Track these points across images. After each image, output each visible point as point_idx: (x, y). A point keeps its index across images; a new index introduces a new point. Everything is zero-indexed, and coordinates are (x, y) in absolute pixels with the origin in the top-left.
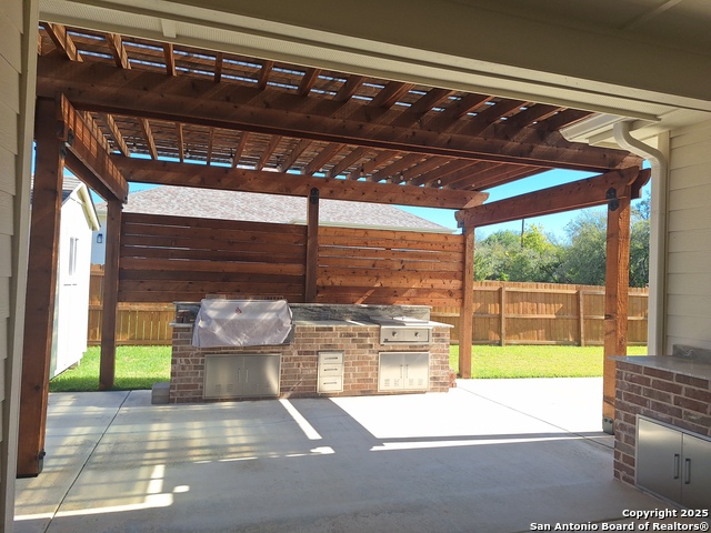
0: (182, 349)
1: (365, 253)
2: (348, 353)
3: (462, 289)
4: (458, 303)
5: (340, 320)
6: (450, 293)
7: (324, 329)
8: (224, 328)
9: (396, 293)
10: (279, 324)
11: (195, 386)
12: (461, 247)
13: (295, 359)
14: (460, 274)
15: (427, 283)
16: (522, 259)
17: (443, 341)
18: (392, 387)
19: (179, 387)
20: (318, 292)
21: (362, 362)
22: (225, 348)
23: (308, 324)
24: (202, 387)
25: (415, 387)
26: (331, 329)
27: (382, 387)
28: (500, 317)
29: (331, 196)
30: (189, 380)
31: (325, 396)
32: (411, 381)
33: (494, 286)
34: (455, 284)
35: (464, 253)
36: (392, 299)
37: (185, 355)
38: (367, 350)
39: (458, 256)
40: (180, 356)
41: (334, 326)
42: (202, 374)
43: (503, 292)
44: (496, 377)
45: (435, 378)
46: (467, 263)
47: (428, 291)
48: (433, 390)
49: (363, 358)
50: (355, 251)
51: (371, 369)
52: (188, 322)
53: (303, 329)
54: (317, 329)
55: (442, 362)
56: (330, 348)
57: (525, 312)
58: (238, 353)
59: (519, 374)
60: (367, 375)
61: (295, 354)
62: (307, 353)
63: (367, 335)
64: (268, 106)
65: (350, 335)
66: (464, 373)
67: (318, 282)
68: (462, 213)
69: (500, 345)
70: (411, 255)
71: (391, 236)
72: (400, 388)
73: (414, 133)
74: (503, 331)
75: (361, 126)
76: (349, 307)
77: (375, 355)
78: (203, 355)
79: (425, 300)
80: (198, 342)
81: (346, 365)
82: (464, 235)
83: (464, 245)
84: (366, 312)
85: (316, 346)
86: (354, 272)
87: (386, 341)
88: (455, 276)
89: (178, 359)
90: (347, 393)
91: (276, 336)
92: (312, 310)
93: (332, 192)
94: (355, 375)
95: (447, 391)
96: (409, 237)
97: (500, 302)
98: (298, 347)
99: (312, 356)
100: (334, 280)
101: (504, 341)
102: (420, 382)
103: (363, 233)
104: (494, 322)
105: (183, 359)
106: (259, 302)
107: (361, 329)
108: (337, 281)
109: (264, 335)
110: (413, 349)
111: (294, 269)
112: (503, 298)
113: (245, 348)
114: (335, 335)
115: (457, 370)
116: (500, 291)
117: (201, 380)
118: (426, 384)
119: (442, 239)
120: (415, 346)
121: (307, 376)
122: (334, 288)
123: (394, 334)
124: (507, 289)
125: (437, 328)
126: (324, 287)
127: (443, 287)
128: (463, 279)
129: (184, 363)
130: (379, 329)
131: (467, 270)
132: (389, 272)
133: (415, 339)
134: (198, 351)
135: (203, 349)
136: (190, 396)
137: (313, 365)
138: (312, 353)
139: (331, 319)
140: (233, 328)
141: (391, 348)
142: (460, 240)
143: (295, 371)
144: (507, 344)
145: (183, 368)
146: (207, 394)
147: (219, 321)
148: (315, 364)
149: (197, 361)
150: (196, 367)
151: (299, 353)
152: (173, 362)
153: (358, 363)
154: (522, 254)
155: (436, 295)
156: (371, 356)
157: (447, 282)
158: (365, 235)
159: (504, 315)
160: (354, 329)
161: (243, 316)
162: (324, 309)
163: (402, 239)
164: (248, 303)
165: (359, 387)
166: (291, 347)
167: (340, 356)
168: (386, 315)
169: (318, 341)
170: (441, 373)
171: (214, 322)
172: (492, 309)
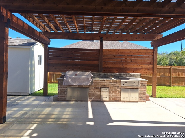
0: (60, 86)
1: (118, 57)
2: (110, 88)
3: (153, 68)
4: (151, 72)
5: (109, 78)
6: (149, 69)
7: (103, 81)
8: (71, 80)
9: (129, 69)
10: (88, 79)
11: (65, 97)
12: (152, 54)
13: (94, 90)
14: (152, 63)
15: (140, 66)
16: (181, 59)
17: (144, 85)
18: (125, 100)
19: (60, 97)
20: (103, 69)
21: (115, 91)
22: (72, 86)
23: (97, 79)
24: (66, 97)
25: (134, 100)
26: (105, 81)
27: (122, 99)
28: (170, 77)
29: (107, 39)
30: (63, 95)
31: (103, 101)
32: (132, 98)
33: (168, 67)
34: (150, 66)
35: (153, 56)
36: (128, 71)
37: (61, 87)
38: (117, 88)
39: (151, 57)
40: (60, 88)
41: (106, 80)
42: (66, 93)
43: (171, 69)
44: (166, 98)
45: (141, 98)
46: (155, 59)
47: (140, 69)
48: (140, 101)
49: (116, 90)
50: (115, 56)
51: (118, 94)
52: (62, 78)
53: (96, 80)
54: (100, 81)
55: (144, 92)
56: (104, 87)
57: (179, 75)
58: (76, 87)
59: (175, 97)
60: (117, 95)
61: (93, 88)
62: (97, 88)
63: (117, 83)
64: (68, 4)
65: (111, 83)
66: (153, 95)
67: (103, 66)
68: (153, 42)
69: (170, 86)
70: (134, 57)
71: (127, 51)
72: (128, 100)
73: (123, 9)
74: (171, 82)
75: (102, 8)
76: (113, 74)
77: (120, 89)
78: (66, 87)
79: (139, 72)
80: (65, 84)
81: (110, 92)
82: (154, 50)
83: (154, 53)
84: (118, 75)
85: (100, 86)
86: (115, 63)
87: (123, 85)
88: (150, 63)
89: (60, 89)
90: (110, 101)
91: (87, 82)
92: (101, 75)
93: (107, 38)
94: (113, 95)
95: (145, 102)
96: (133, 51)
97: (170, 73)
98: (94, 86)
99: (99, 89)
100: (108, 65)
101: (171, 85)
102: (136, 98)
103: (117, 51)
104: (168, 79)
105: (61, 89)
106: (82, 72)
107: (114, 81)
108: (109, 66)
109: (83, 82)
110: (133, 88)
111: (96, 62)
112: (171, 71)
113: (78, 86)
114: (106, 83)
115: (151, 95)
116: (170, 69)
117: (66, 95)
118: (137, 99)
119: (145, 51)
120: (134, 87)
121: (97, 95)
122: (108, 68)
123: (126, 82)
124: (173, 68)
125: (142, 81)
126: (105, 68)
127: (146, 67)
128: (153, 64)
129: (61, 90)
130: (121, 81)
131: (155, 62)
132: (127, 63)
133: (134, 84)
134: (65, 86)
135: (66, 86)
136: (63, 99)
137: (99, 92)
138: (99, 88)
139: (106, 77)
140: (74, 80)
141: (125, 87)
142: (152, 51)
143: (94, 93)
144: (172, 86)
145: (61, 91)
146: (68, 99)
147: (70, 78)
148: (100, 91)
149: (65, 89)
150: (65, 91)
151: (95, 88)
152: (58, 89)
153: (114, 92)
154: (181, 58)
155: (143, 70)
156: (118, 89)
157: (147, 65)
158: (118, 51)
159: (171, 76)
160: (112, 81)
161: (77, 77)
162: (104, 74)
163: (131, 52)
164: (78, 73)
165: (114, 99)
166: (92, 86)
167: (108, 89)
168: (124, 76)
169: (100, 84)
170: (143, 96)
171: (69, 78)
172: (167, 75)
